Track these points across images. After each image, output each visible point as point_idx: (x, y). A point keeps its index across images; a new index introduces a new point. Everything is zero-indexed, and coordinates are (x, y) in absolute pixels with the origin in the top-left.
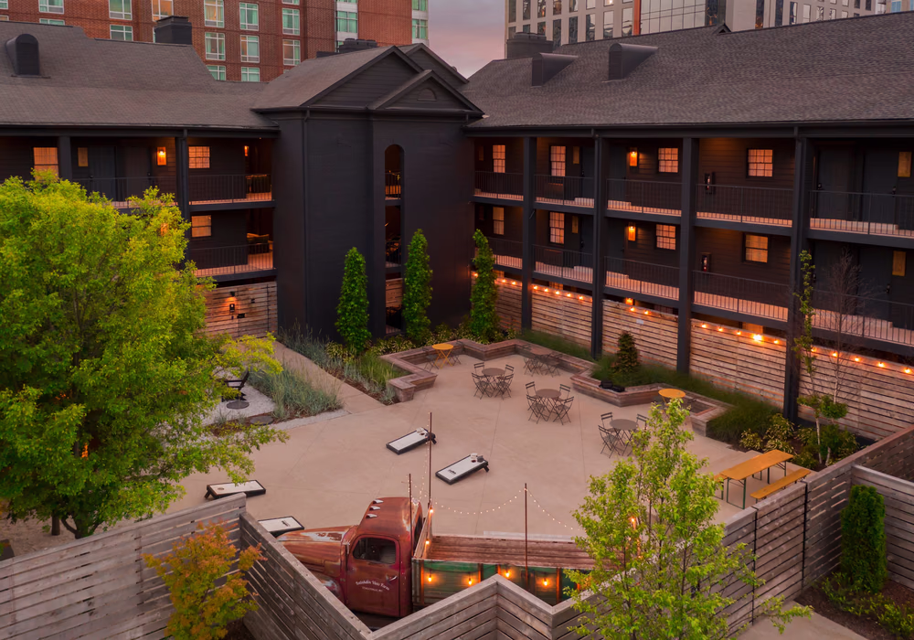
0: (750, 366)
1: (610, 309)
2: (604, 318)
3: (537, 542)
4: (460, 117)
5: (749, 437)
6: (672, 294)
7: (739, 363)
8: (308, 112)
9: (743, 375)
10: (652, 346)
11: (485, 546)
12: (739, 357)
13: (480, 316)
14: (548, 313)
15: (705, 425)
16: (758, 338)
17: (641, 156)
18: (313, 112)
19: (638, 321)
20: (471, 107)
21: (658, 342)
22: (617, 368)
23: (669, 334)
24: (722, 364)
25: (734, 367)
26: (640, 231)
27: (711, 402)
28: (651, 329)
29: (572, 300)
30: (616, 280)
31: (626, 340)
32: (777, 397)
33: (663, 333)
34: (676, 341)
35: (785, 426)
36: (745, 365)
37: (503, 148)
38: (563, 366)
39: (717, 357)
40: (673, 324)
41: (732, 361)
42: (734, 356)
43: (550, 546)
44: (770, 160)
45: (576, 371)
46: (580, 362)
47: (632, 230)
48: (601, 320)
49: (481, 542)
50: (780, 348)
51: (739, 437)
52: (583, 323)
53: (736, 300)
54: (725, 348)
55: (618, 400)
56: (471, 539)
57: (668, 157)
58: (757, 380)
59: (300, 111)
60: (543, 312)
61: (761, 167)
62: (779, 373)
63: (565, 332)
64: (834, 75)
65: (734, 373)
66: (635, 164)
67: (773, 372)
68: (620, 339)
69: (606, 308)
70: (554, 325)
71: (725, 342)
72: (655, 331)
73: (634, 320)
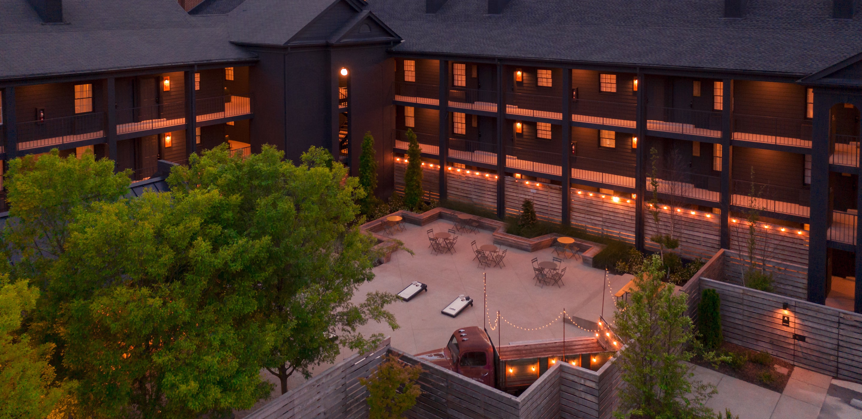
0: (612, 218)
1: (509, 183)
2: (506, 189)
3: (546, 344)
4: (387, 43)
5: (620, 265)
6: (557, 171)
7: (604, 216)
8: (289, 48)
9: (607, 224)
10: (544, 208)
11: (518, 350)
12: (604, 213)
13: (412, 192)
14: (460, 187)
15: (591, 260)
16: (616, 199)
17: (525, 75)
18: (293, 48)
19: (532, 191)
20: (394, 35)
21: (547, 204)
22: (523, 225)
23: (555, 199)
24: (592, 217)
25: (601, 219)
26: (525, 126)
27: (589, 244)
28: (541, 196)
29: (480, 177)
30: (512, 162)
31: (528, 205)
32: (631, 237)
33: (550, 198)
34: (561, 203)
35: (639, 256)
36: (608, 217)
37: (413, 63)
38: (481, 226)
39: (588, 213)
40: (558, 192)
41: (599, 215)
42: (601, 211)
43: (554, 345)
44: (614, 81)
45: (493, 229)
46: (492, 222)
47: (519, 125)
48: (504, 191)
49: (514, 348)
50: (631, 205)
51: (614, 265)
52: (489, 193)
53: (601, 173)
54: (594, 206)
55: (530, 248)
56: (508, 347)
57: (544, 76)
58: (617, 226)
59: (284, 48)
60: (456, 186)
61: (609, 85)
62: (630, 221)
63: (475, 200)
64: (647, 26)
65: (601, 223)
66: (520, 80)
67: (627, 221)
68: (523, 205)
69: (507, 182)
70: (465, 195)
71: (594, 203)
72: (544, 197)
73: (529, 190)
